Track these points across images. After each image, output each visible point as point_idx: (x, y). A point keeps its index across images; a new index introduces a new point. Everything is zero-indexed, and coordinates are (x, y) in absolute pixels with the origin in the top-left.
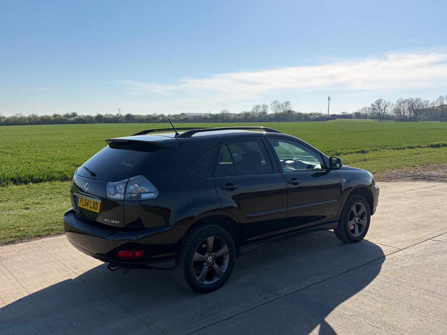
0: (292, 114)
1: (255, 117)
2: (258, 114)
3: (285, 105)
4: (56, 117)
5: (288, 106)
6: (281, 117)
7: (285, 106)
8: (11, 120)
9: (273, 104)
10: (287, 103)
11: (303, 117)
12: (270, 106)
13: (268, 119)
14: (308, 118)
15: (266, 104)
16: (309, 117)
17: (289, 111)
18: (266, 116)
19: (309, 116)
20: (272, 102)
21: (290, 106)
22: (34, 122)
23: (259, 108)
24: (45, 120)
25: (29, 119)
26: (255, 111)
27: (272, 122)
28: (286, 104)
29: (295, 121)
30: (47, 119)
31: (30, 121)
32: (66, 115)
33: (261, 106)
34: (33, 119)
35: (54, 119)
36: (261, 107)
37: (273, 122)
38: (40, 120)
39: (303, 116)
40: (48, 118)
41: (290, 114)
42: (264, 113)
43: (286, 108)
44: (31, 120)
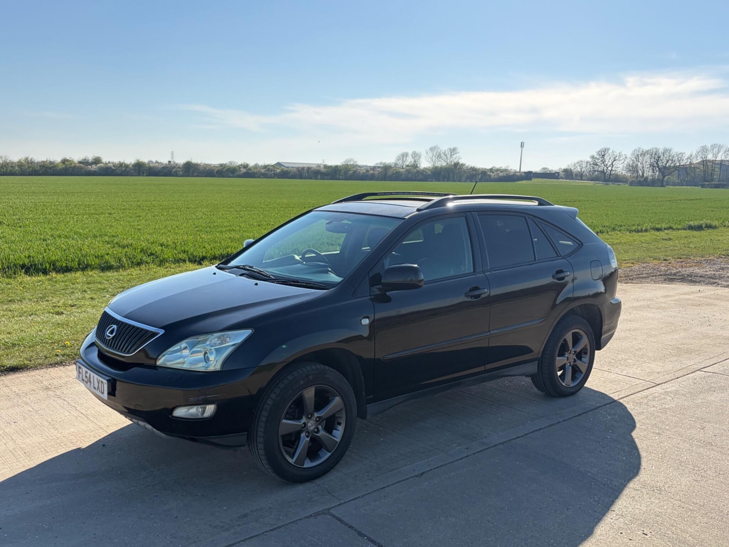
0: (461, 169)
1: (400, 172)
2: (404, 167)
3: (450, 154)
4: (66, 163)
5: (455, 156)
6: (442, 173)
7: (449, 156)
9: (430, 152)
10: (453, 151)
11: (479, 174)
12: (425, 155)
13: (421, 176)
14: (487, 177)
15: (418, 151)
16: (489, 175)
17: (456, 164)
18: (418, 172)
19: (489, 173)
20: (428, 148)
21: (457, 155)
22: (28, 170)
23: (406, 156)
24: (47, 167)
25: (20, 165)
26: (400, 162)
27: (427, 181)
28: (451, 153)
29: (465, 181)
30: (50, 166)
31: (21, 169)
32: (83, 160)
33: (410, 153)
34: (27, 166)
35: (64, 166)
36: (410, 156)
37: (430, 181)
38: (39, 168)
39: (479, 173)
40: (52, 165)
41: (458, 168)
42: (415, 166)
43: (451, 159)
44: (23, 167)
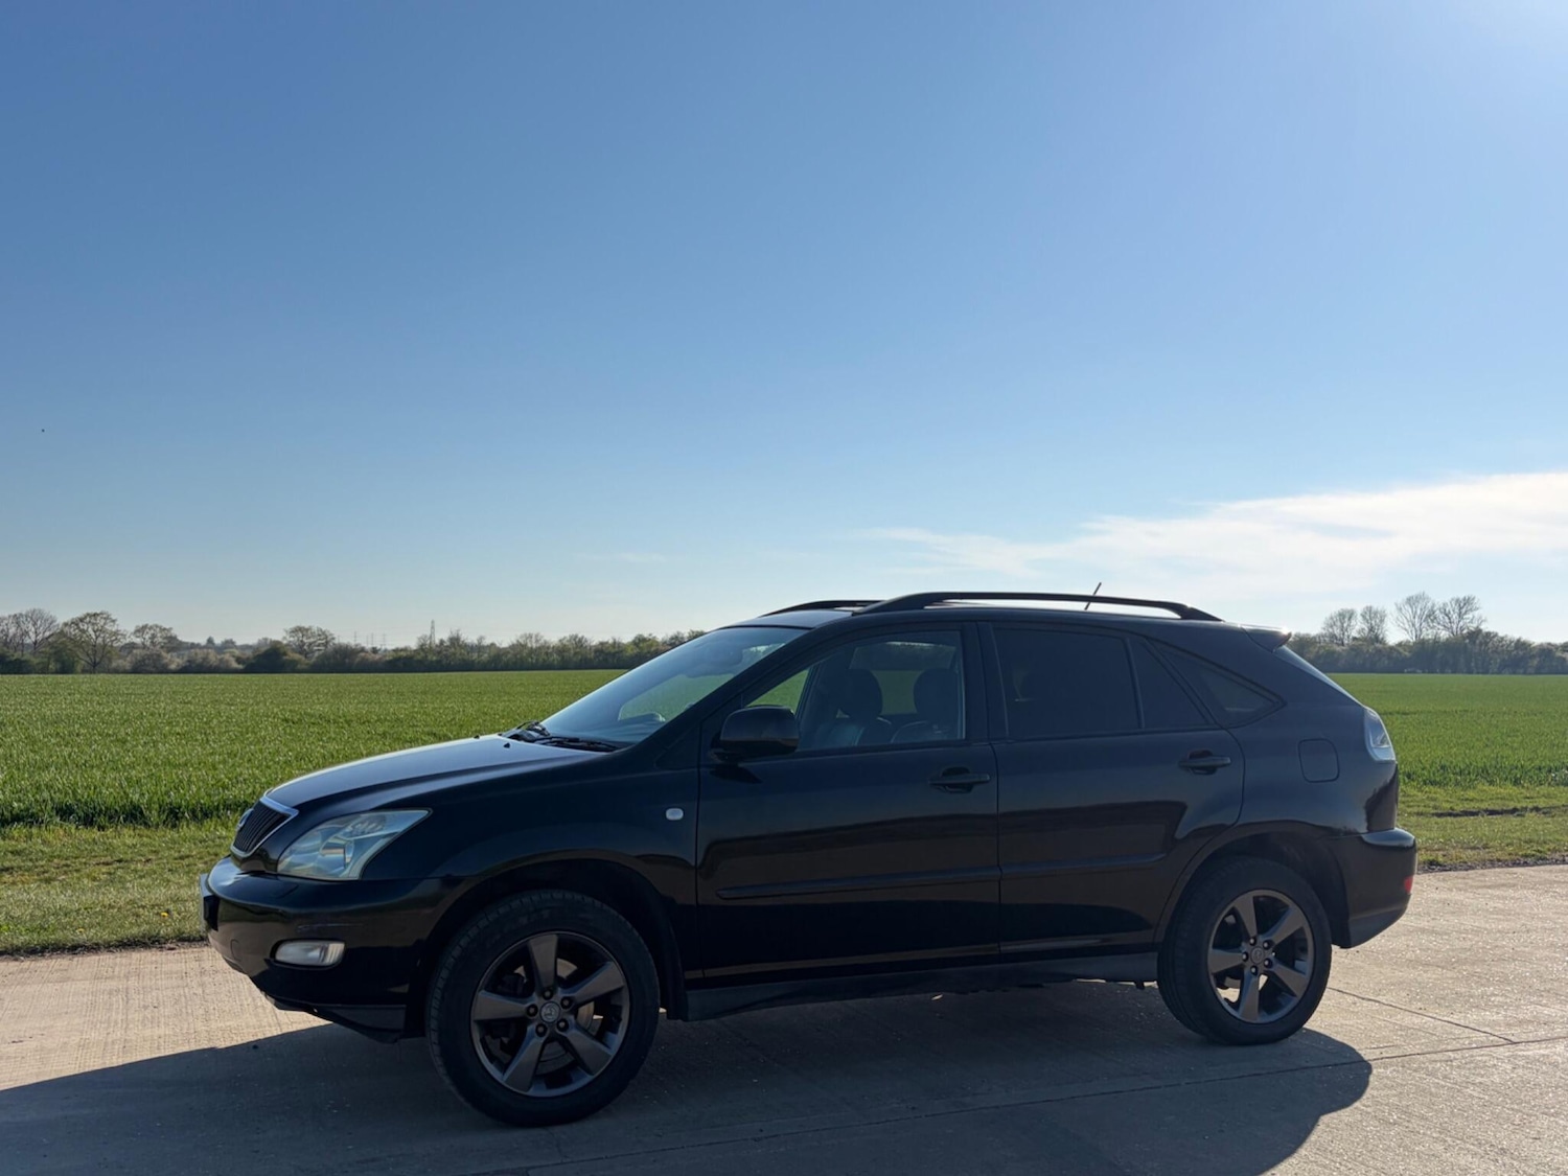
0: (1486, 644)
1: (1334, 652)
2: (1346, 642)
3: (1457, 610)
4: (641, 645)
5: (1470, 616)
6: (1439, 655)
7: (1455, 616)
8: (508, 652)
9: (1408, 607)
10: (1465, 605)
11: (1533, 657)
12: (1396, 614)
13: (1386, 662)
14: (1554, 664)
15: (1376, 606)
16: (1560, 657)
17: (1476, 634)
18: (1379, 651)
19: (1559, 654)
20: (1401, 598)
21: (1476, 613)
22: (575, 659)
23: (1350, 619)
24: (607, 654)
25: (561, 650)
26: (1337, 632)
27: (1402, 672)
28: (1461, 608)
29: (1499, 673)
30: (613, 651)
31: (563, 657)
32: (672, 638)
33: (1359, 610)
34: (572, 652)
35: (636, 651)
36: (1360, 618)
37: (1408, 672)
38: (593, 654)
39: (1534, 653)
40: (616, 650)
41: (1478, 642)
42: (1374, 639)
43: (1461, 623)
44: (566, 654)
